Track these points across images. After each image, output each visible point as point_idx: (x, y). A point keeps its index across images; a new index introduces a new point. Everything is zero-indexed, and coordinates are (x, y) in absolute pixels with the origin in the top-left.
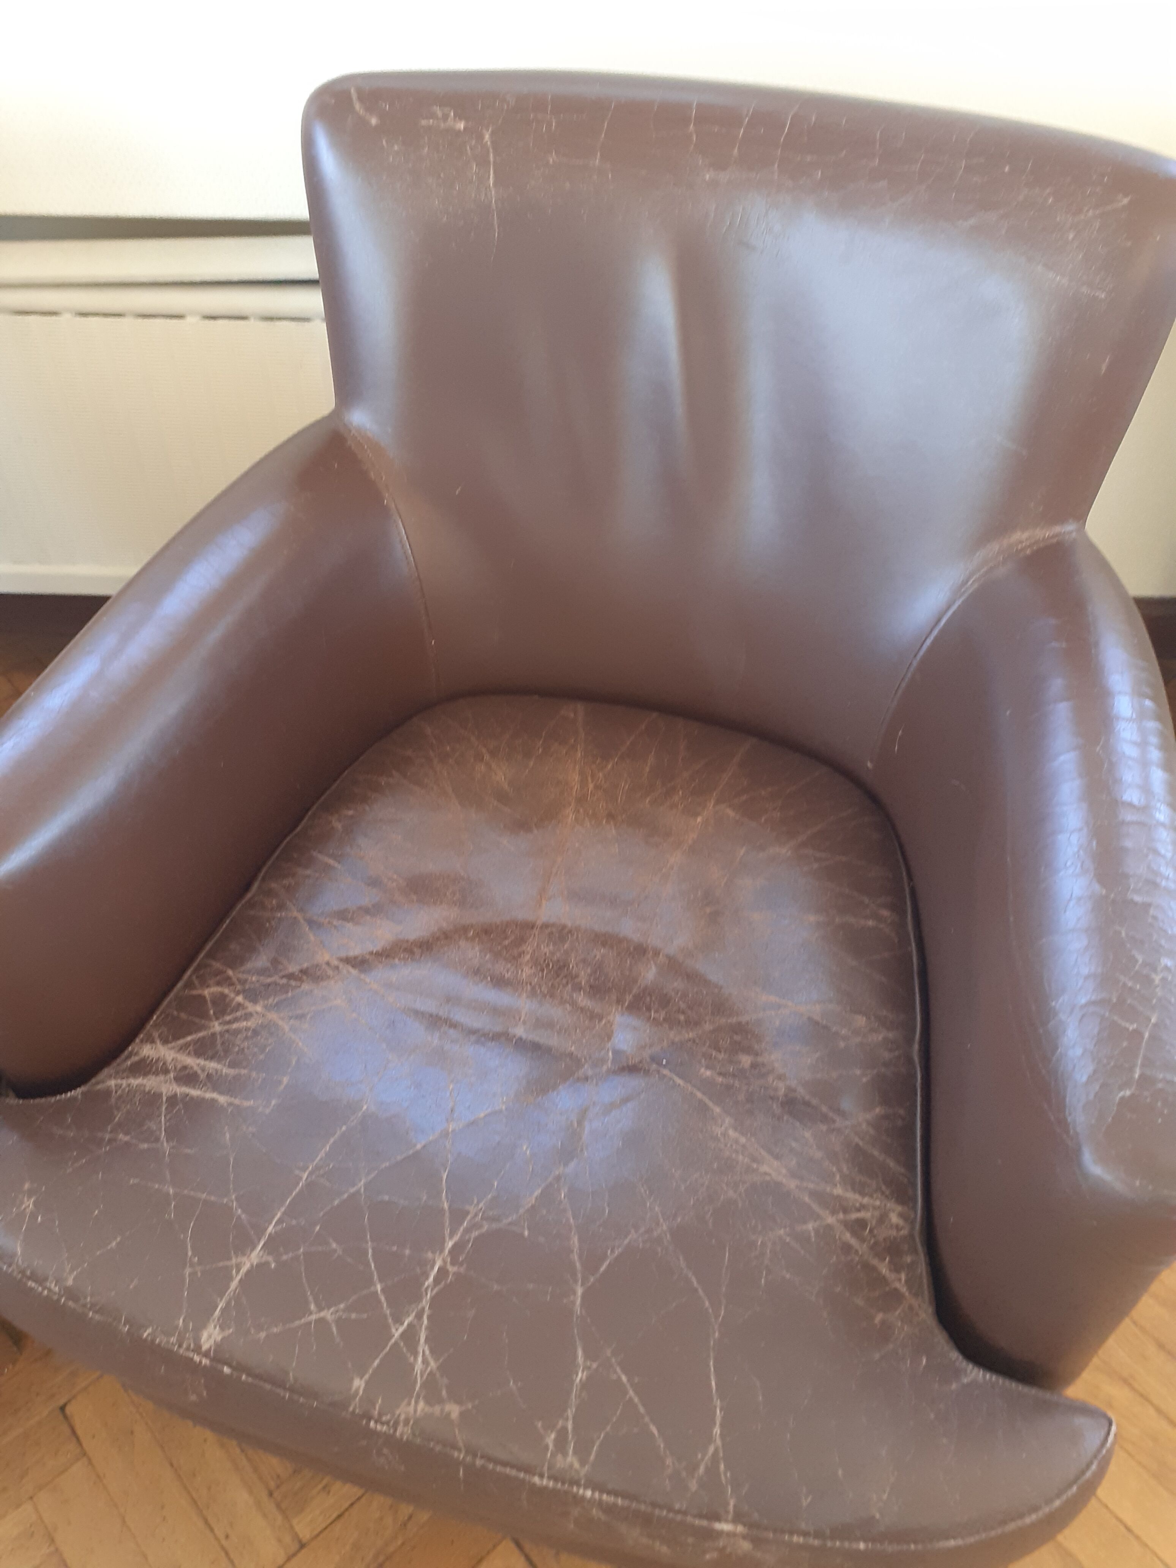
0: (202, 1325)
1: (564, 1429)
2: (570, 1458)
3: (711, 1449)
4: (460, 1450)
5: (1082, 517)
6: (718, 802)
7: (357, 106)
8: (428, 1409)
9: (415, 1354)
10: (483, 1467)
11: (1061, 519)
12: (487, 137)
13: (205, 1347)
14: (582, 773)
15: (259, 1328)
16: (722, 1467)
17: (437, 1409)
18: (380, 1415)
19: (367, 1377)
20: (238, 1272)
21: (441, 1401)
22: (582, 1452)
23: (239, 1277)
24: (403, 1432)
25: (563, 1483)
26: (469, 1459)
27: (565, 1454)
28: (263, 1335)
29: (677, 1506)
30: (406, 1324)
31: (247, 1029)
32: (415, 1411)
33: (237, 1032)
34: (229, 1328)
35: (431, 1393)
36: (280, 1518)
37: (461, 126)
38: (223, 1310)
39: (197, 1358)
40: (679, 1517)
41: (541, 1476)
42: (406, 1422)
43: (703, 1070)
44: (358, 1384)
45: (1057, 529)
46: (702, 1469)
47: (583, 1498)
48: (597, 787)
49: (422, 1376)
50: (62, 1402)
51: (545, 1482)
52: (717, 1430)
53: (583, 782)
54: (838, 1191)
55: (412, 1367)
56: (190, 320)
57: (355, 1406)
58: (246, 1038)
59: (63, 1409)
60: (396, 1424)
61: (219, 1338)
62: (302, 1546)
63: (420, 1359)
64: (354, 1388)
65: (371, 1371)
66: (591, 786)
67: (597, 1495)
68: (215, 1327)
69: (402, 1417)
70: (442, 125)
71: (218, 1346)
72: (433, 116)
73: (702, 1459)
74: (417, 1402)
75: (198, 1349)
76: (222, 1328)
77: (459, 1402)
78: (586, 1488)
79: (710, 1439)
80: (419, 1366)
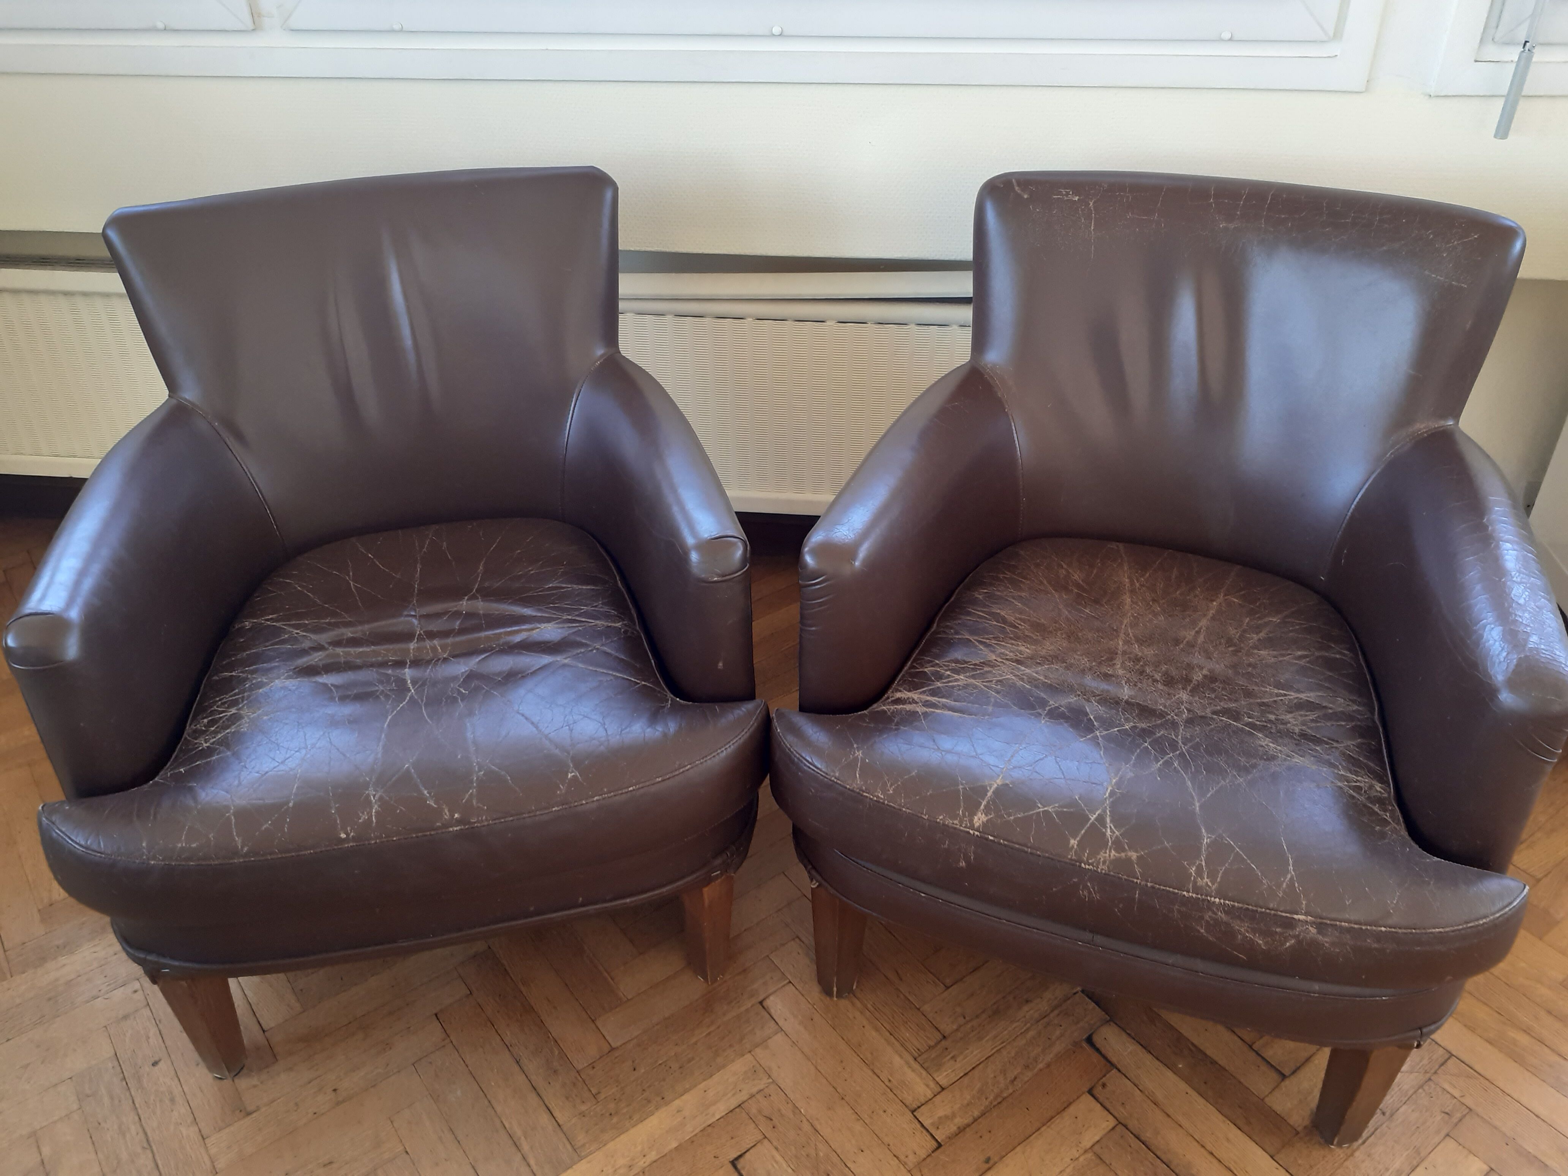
0: (973, 814)
1: (1201, 865)
2: (1206, 880)
3: (1289, 876)
4: (1138, 879)
5: (1457, 416)
6: (1225, 595)
7: (1017, 188)
8: (1117, 855)
9: (1105, 827)
10: (1153, 887)
11: (1444, 417)
12: (1091, 204)
13: (977, 825)
14: (1129, 577)
15: (1009, 815)
16: (1296, 885)
17: (1123, 855)
18: (1088, 860)
19: (1078, 839)
20: (991, 788)
21: (1124, 850)
22: (1212, 876)
23: (992, 790)
24: (1102, 868)
25: (1201, 895)
26: (1143, 883)
27: (1202, 878)
28: (1012, 818)
29: (1271, 906)
30: (1097, 814)
31: (959, 686)
32: (1110, 855)
33: (953, 687)
34: (991, 815)
35: (1118, 845)
36: (924, 1073)
37: (1077, 198)
38: (985, 806)
39: (971, 832)
40: (1273, 912)
41: (1188, 892)
42: (1104, 862)
43: (1246, 719)
44: (1073, 842)
45: (1442, 423)
46: (1284, 885)
47: (1214, 902)
48: (1142, 586)
49: (1111, 838)
50: (761, 998)
51: (1190, 894)
52: (1291, 868)
53: (1132, 583)
54: (1342, 772)
55: (1104, 834)
56: (828, 323)
57: (1072, 855)
58: (959, 690)
59: (761, 1003)
60: (1098, 863)
61: (985, 820)
62: (943, 1089)
63: (1109, 830)
64: (1071, 845)
65: (1080, 836)
66: (1137, 585)
67: (1222, 901)
68: (982, 814)
69: (1102, 859)
70: (1066, 198)
71: (984, 824)
72: (1060, 193)
73: (1284, 881)
74: (1110, 851)
75: (972, 827)
76: (986, 815)
77: (1137, 852)
78: (1215, 898)
79: (1288, 871)
80: (1109, 833)
